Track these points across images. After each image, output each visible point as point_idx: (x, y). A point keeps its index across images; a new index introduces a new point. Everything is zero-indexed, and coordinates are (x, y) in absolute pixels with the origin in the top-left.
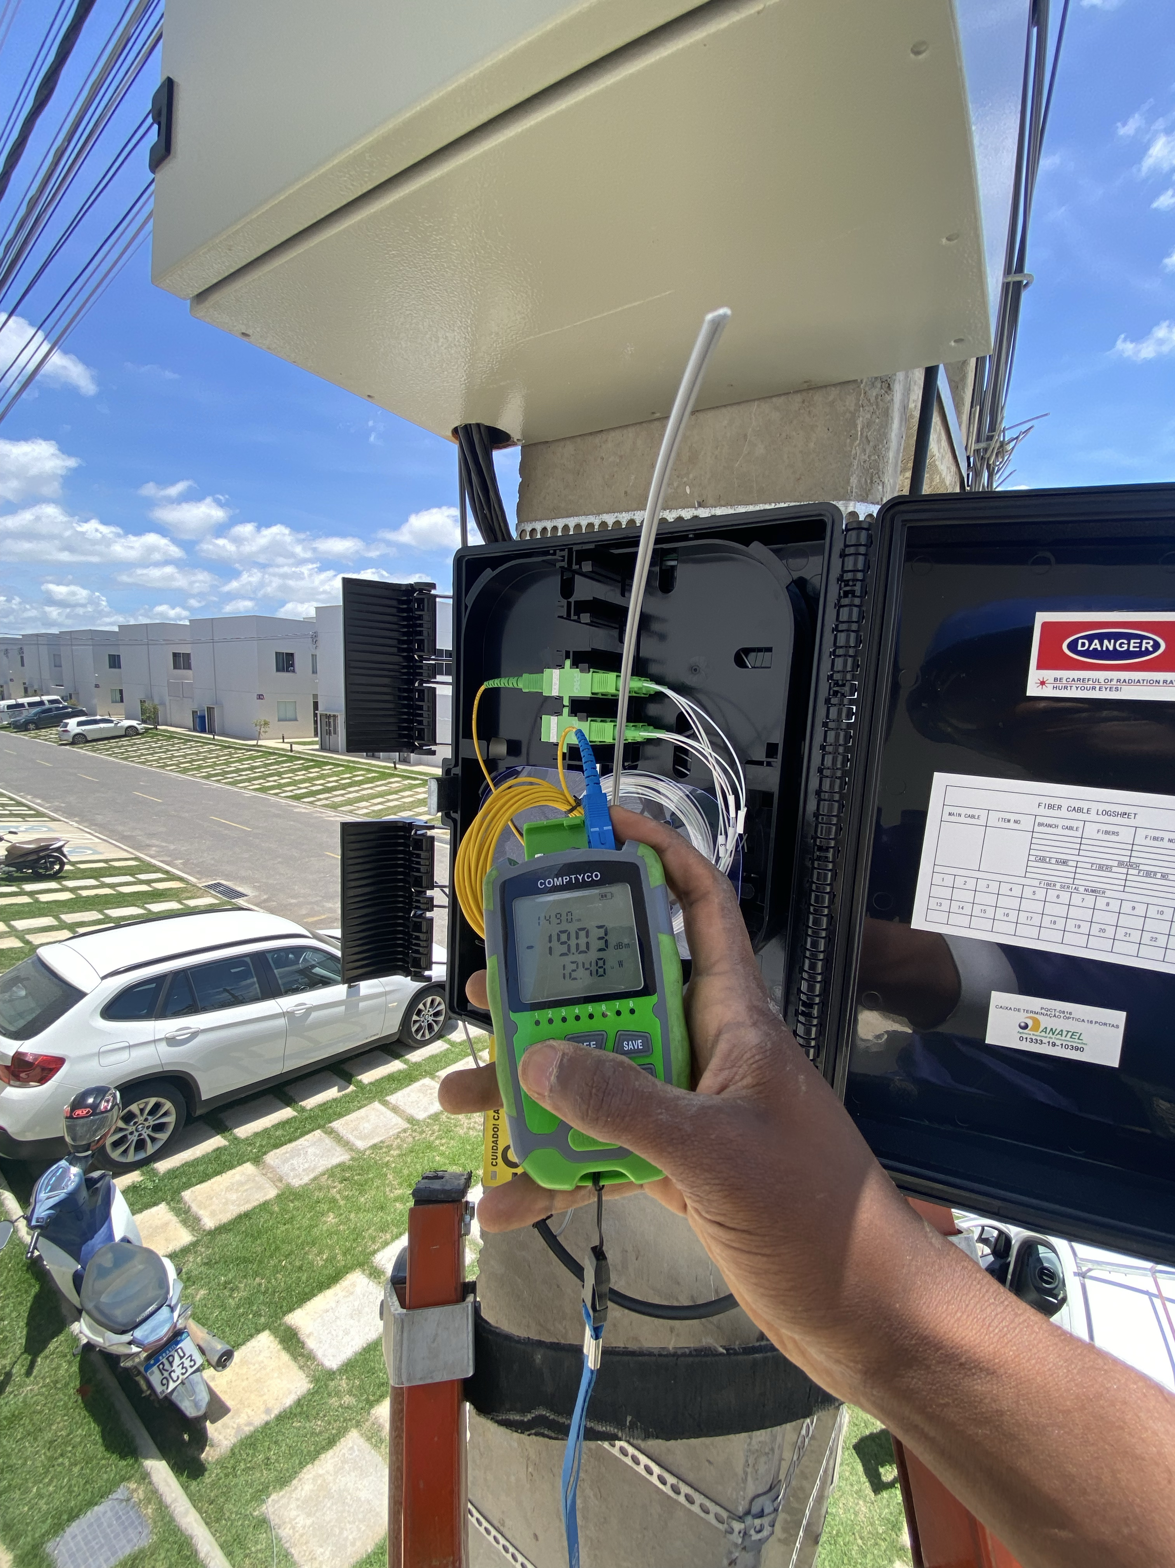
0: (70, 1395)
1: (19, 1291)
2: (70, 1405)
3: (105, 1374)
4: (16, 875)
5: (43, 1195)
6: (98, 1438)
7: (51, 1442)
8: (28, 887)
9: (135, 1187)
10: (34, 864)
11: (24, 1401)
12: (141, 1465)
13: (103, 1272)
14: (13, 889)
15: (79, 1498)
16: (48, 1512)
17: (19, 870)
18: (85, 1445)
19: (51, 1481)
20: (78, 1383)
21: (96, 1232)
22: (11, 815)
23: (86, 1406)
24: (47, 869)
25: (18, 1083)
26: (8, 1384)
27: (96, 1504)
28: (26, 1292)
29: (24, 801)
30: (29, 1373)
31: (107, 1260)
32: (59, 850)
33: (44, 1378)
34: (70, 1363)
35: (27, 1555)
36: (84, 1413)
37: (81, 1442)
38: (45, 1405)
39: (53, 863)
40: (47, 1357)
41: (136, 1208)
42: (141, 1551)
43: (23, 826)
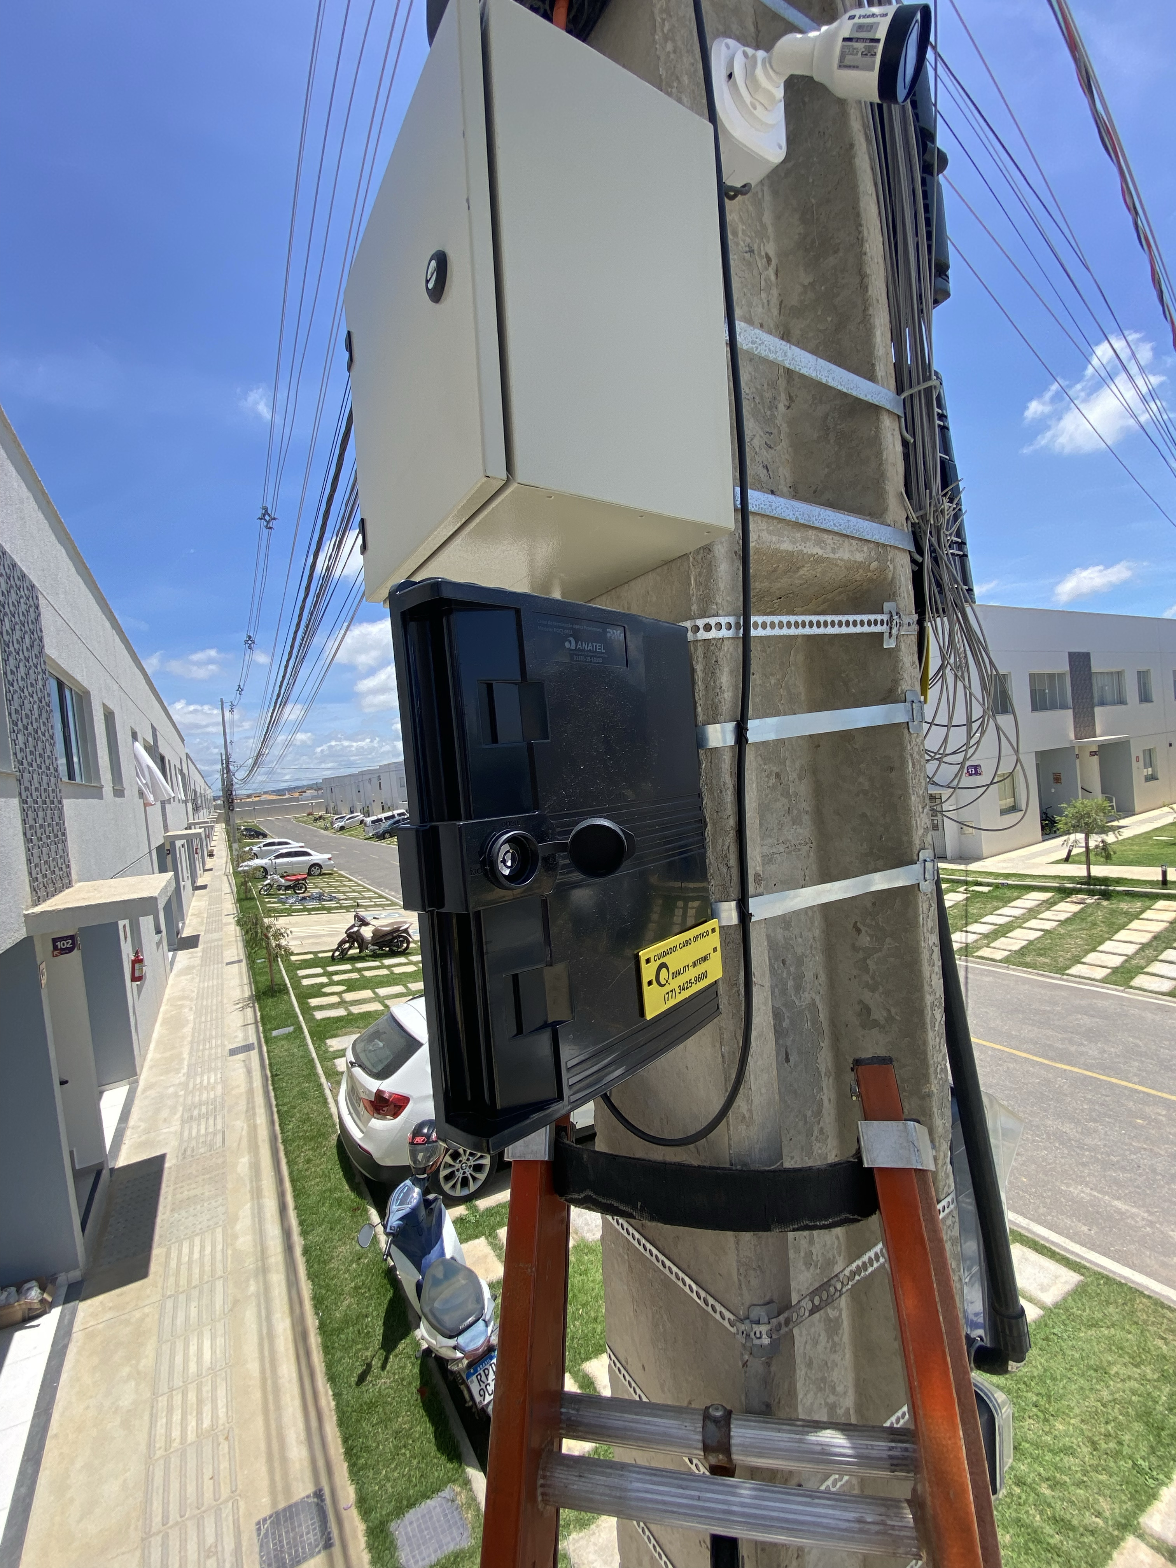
0: (411, 1393)
1: (379, 1293)
2: (412, 1403)
3: (438, 1379)
4: (379, 952)
5: (394, 1208)
6: (432, 1437)
7: (398, 1432)
8: (388, 962)
9: (462, 1219)
10: (389, 943)
11: (379, 1391)
12: (464, 1471)
13: (437, 1282)
14: (377, 963)
15: (416, 1488)
16: (392, 1495)
17: (381, 948)
18: (422, 1442)
19: (396, 1468)
20: (418, 1383)
21: (432, 1248)
22: (376, 906)
23: (424, 1405)
24: (398, 947)
25: (379, 1116)
26: (369, 1373)
27: (428, 1498)
28: (384, 1295)
29: (383, 894)
30: (383, 1367)
31: (439, 1272)
32: (406, 931)
33: (394, 1374)
34: (413, 1364)
35: (376, 1528)
36: (422, 1412)
37: (419, 1438)
38: (394, 1398)
39: (402, 942)
40: (396, 1356)
41: (463, 1237)
42: (462, 1551)
43: (384, 914)
